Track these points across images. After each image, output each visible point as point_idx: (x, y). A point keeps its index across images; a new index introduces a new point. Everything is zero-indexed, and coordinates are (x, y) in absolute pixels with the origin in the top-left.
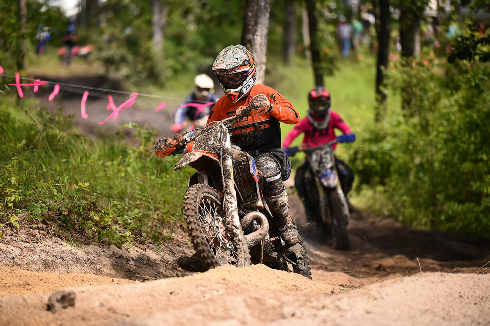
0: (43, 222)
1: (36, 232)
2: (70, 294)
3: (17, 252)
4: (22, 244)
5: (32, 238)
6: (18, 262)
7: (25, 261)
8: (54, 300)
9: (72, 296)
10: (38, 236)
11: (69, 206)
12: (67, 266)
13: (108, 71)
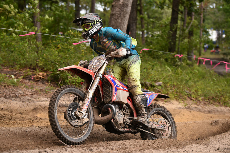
0: (208, 100)
1: (206, 102)
2: (217, 121)
3: (201, 108)
4: (202, 106)
5: (205, 104)
6: (201, 111)
7: (203, 111)
8: (213, 122)
9: (218, 121)
10: (207, 104)
11: (216, 95)
12: (215, 112)
13: (224, 57)
